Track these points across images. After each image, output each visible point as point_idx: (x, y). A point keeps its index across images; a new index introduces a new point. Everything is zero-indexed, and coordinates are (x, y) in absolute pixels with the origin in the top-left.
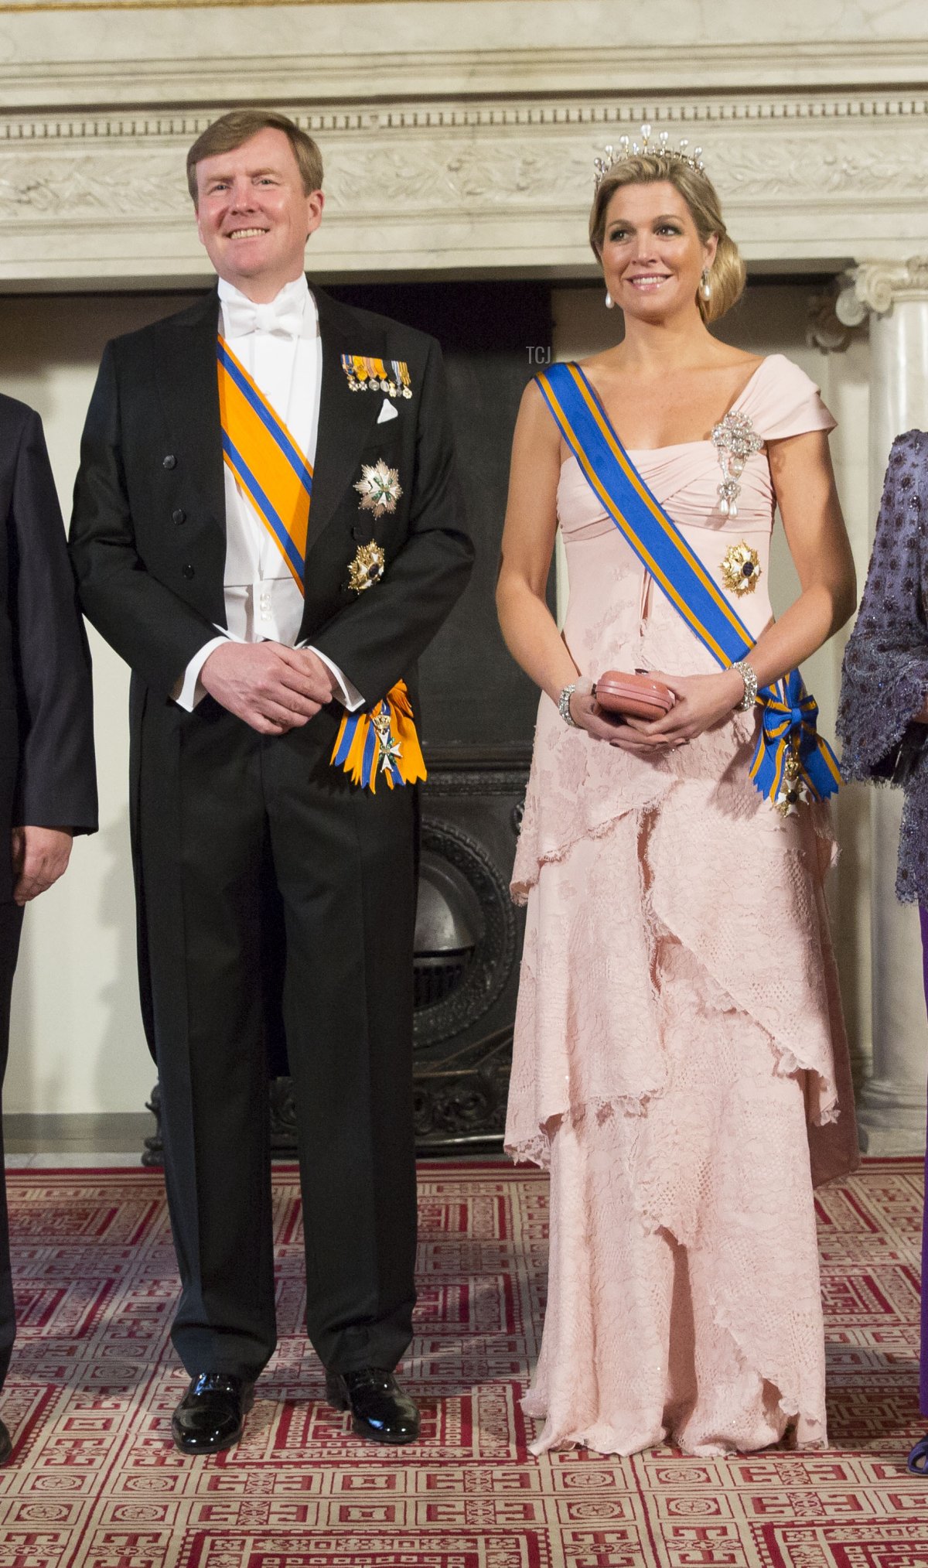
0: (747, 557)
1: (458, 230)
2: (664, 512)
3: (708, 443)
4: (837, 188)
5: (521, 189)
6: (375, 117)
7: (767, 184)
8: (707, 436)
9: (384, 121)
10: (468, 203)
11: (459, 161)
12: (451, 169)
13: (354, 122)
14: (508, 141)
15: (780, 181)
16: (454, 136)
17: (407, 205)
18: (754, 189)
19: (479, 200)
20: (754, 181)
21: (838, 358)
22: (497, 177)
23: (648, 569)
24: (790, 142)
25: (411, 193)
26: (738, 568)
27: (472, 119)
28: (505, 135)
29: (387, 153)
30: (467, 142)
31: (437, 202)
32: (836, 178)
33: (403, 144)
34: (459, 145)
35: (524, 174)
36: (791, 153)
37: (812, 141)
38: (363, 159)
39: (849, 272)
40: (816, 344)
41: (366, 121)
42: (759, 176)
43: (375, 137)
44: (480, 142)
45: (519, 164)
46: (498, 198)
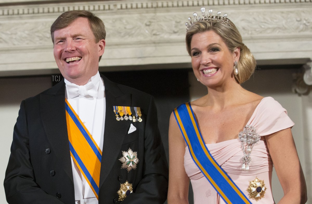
1: (149, 49)
2: (222, 169)
3: (236, 139)
4: (302, 30)
5: (175, 33)
6: (115, 6)
7: (274, 29)
8: (236, 137)
9: (119, 7)
10: (154, 38)
11: (150, 22)
12: (146, 25)
13: (107, 7)
14: (170, 14)
15: (279, 28)
16: (147, 12)
17: (129, 40)
18: (269, 31)
19: (158, 37)
20: (269, 28)
21: (305, 98)
22: (165, 28)
23: (218, 192)
24: (282, 12)
25: (129, 34)
26: (255, 190)
27: (155, 5)
28: (168, 11)
29: (120, 19)
30: (152, 14)
31: (141, 38)
32: (301, 27)
33: (127, 16)
34: (149, 16)
35: (176, 27)
36: (283, 17)
37: (291, 12)
38: (111, 22)
39: (308, 64)
40: (296, 92)
41: (112, 7)
42: (270, 26)
43: (116, 13)
44: (158, 14)
45: (174, 23)
46: (166, 36)
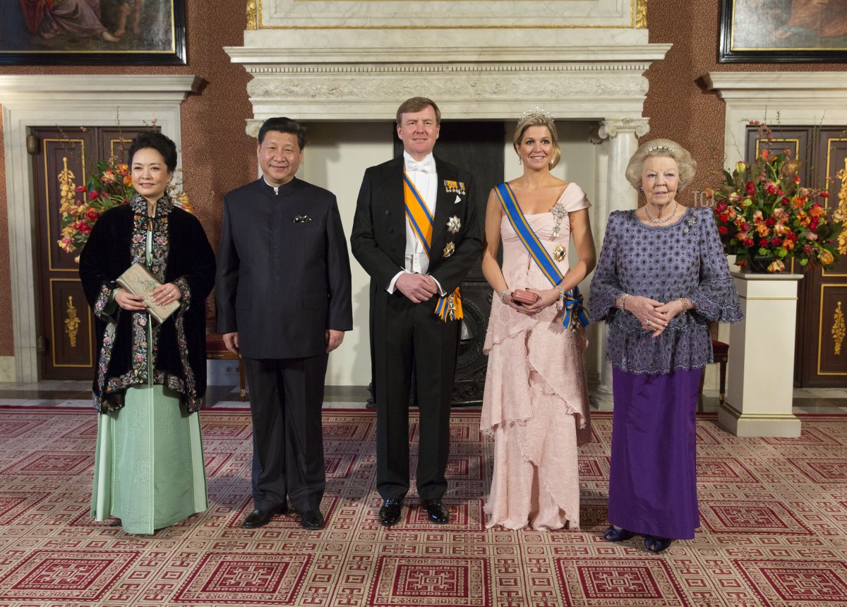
0: (562, 250)
1: (474, 106)
2: (536, 235)
3: (550, 213)
4: (600, 94)
5: (495, 93)
6: (448, 68)
7: (577, 93)
8: (550, 211)
9: (450, 69)
10: (477, 97)
11: (476, 83)
12: (472, 86)
13: (440, 69)
14: (491, 76)
15: (581, 92)
16: (473, 74)
17: (457, 97)
18: (572, 94)
19: (481, 97)
20: (573, 92)
21: (599, 146)
22: (487, 89)
23: (530, 253)
24: (585, 78)
25: (458, 93)
26: (559, 253)
27: (480, 69)
28: (490, 74)
29: (451, 80)
30: (478, 76)
31: (467, 97)
32: (600, 91)
33: (457, 77)
34: (475, 77)
35: (496, 88)
36: (585, 82)
37: (593, 78)
38: (443, 82)
39: (603, 122)
40: (591, 142)
41: (444, 69)
42: (574, 90)
43: (448, 74)
44: (482, 76)
45: (494, 84)
46: (488, 96)
